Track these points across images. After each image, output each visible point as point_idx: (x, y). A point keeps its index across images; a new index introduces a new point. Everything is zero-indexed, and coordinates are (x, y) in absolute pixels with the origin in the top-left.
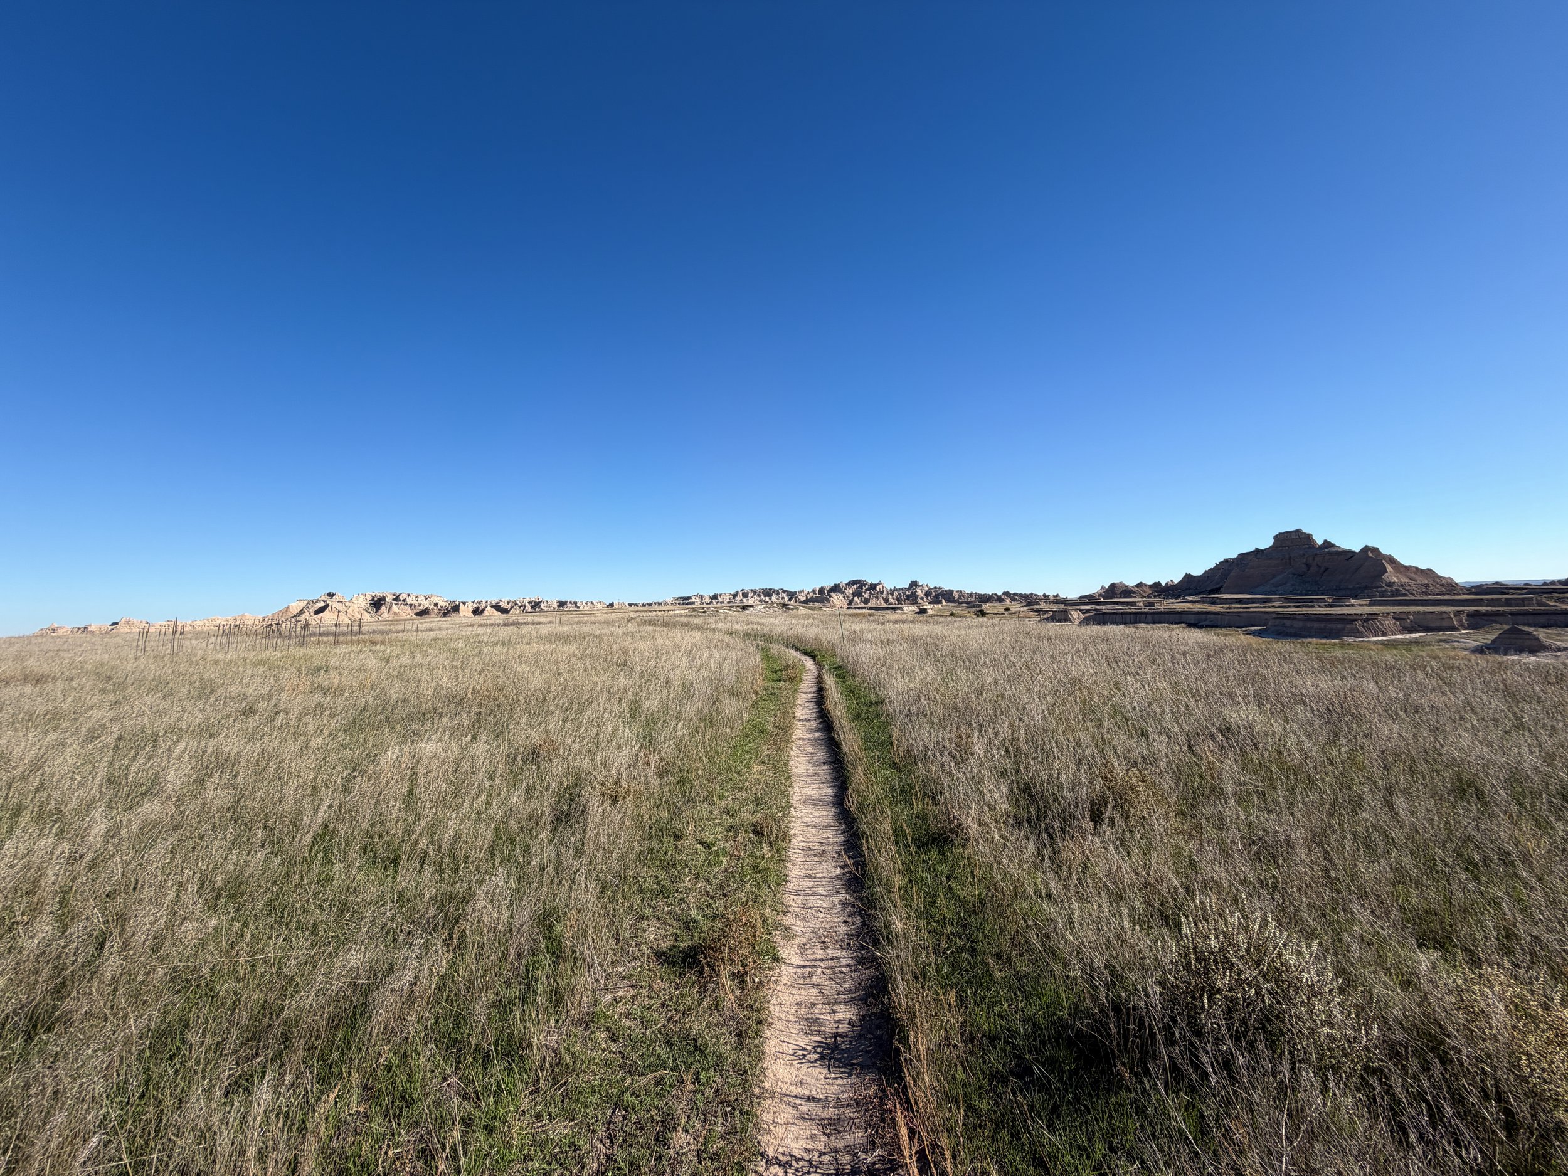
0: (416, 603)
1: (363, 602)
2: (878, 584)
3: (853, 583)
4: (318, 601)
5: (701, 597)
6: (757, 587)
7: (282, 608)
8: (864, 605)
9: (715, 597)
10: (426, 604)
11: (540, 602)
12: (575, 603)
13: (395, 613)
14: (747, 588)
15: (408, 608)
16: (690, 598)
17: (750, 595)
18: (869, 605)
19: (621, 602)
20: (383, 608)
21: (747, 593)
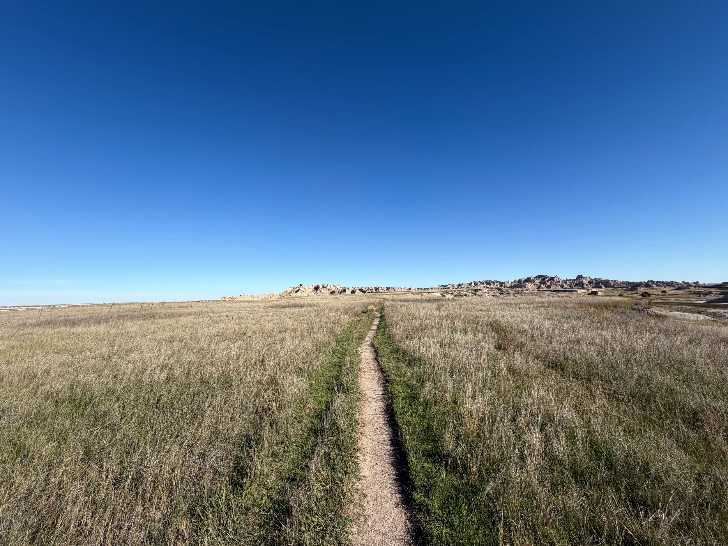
0: (330, 288)
1: (312, 288)
2: (555, 277)
3: (539, 277)
4: (297, 288)
5: (453, 285)
6: (482, 280)
7: (285, 290)
8: (547, 289)
9: (460, 285)
10: (334, 289)
11: (379, 288)
12: (394, 288)
13: (323, 292)
14: (476, 281)
15: (327, 290)
16: (447, 285)
17: (479, 284)
18: (551, 289)
20: (319, 290)
21: (477, 283)
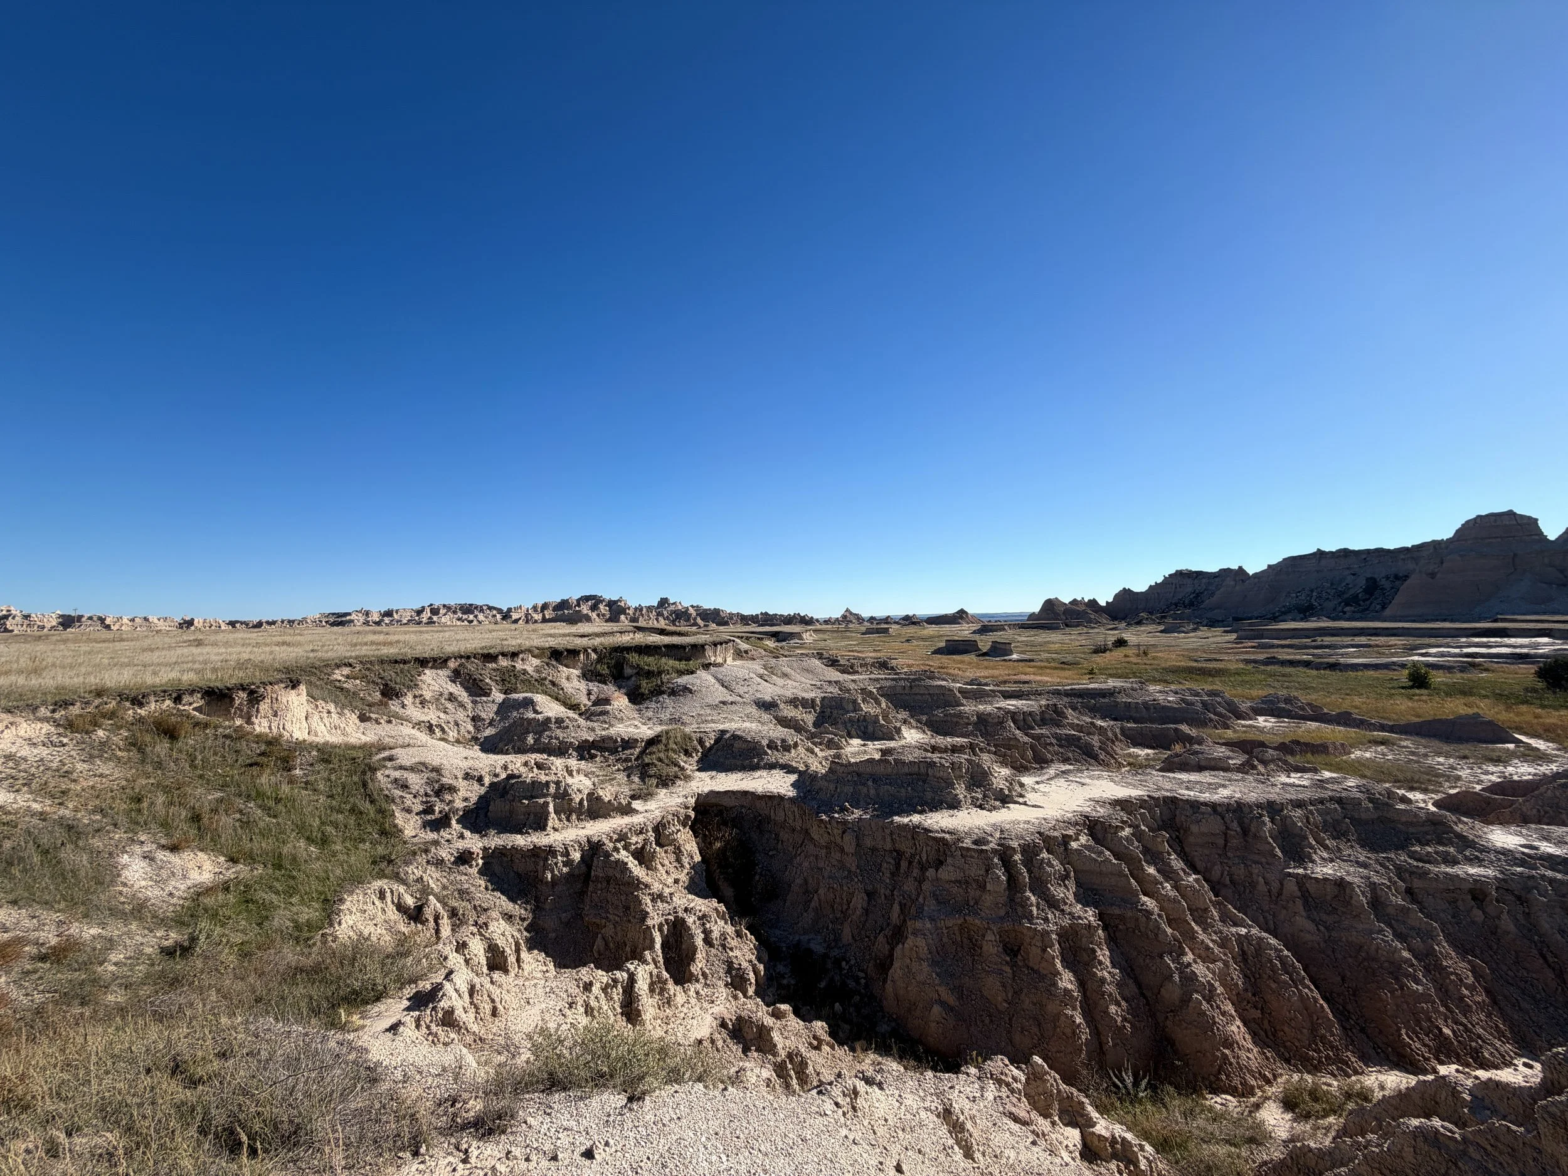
2: (618, 601)
3: (586, 599)
5: (367, 614)
6: (452, 602)
9: (389, 614)
14: (437, 604)
16: (349, 614)
17: (442, 611)
21: (438, 609)
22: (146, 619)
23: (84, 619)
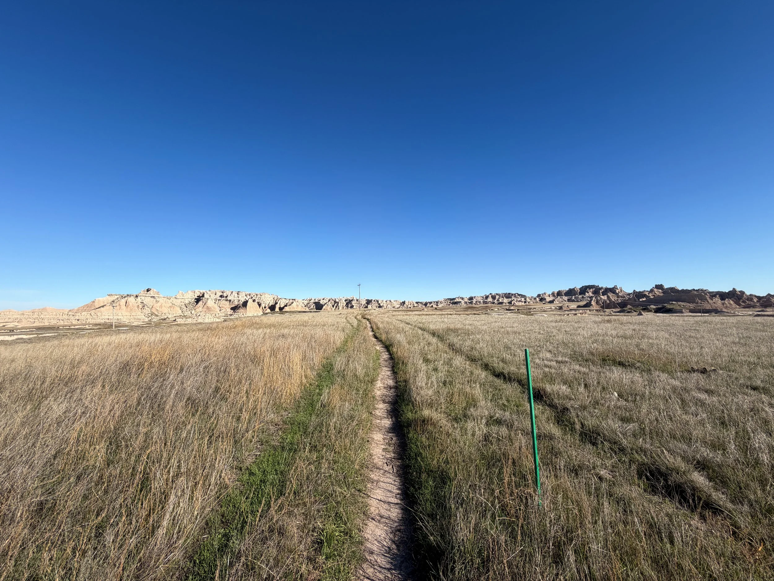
5: (463, 299)
6: (500, 292)
9: (471, 299)
14: (493, 293)
16: (454, 299)
19: (410, 301)
21: (495, 296)
22: (390, 301)
23: (373, 301)
